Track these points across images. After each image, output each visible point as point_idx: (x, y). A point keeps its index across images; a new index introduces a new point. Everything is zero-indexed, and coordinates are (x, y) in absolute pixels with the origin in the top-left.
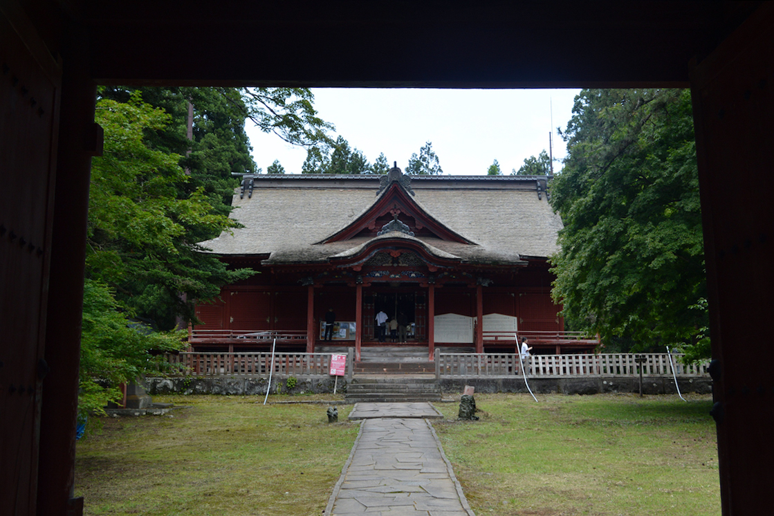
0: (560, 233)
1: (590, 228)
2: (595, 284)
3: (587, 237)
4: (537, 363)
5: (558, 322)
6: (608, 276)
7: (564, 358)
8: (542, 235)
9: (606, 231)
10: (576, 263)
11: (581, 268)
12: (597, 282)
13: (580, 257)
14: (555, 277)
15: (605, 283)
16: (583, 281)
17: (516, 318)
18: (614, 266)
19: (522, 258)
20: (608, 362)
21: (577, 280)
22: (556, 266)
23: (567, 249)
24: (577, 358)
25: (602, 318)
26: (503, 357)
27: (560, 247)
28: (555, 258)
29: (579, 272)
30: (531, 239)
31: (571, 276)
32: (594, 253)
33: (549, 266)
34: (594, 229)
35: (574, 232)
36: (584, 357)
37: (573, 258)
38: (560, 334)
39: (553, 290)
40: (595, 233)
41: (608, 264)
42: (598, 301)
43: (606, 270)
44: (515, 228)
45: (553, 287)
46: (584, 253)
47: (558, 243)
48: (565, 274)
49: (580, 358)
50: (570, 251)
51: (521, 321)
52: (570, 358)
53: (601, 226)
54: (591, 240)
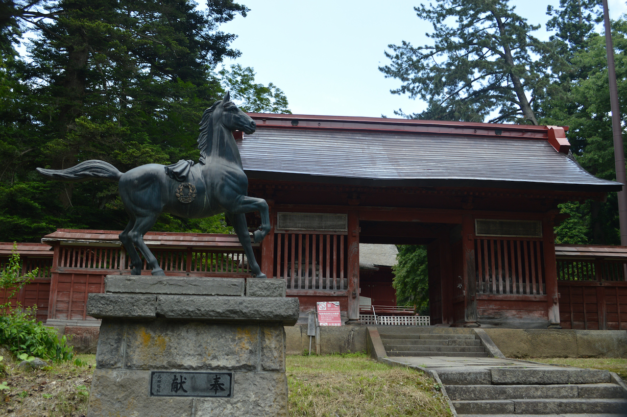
0: (398, 255)
1: (412, 253)
2: (413, 279)
3: (410, 258)
4: (384, 320)
5: (393, 301)
6: (420, 275)
7: (397, 318)
8: (385, 254)
9: (419, 256)
10: (405, 269)
11: (407, 271)
12: (415, 278)
13: (407, 267)
14: (394, 276)
15: (418, 278)
16: (408, 278)
17: (370, 299)
18: (422, 271)
19: (375, 266)
20: (419, 320)
21: (405, 277)
22: (395, 270)
23: (400, 263)
24: (404, 318)
25: (417, 297)
26: (367, 317)
27: (397, 261)
28: (395, 267)
29: (406, 273)
30: (380, 255)
31: (403, 275)
32: (413, 265)
33: (392, 270)
34: (414, 254)
35: (404, 255)
36: (407, 318)
37: (404, 267)
38: (395, 307)
39: (394, 282)
40: (414, 256)
41: (420, 270)
42: (414, 288)
43: (418, 272)
44: (371, 250)
45: (394, 281)
46: (409, 265)
47: (397, 259)
48: (400, 274)
49: (406, 318)
50: (402, 264)
51: (373, 300)
52: (400, 318)
53: (417, 253)
54: (412, 259)
